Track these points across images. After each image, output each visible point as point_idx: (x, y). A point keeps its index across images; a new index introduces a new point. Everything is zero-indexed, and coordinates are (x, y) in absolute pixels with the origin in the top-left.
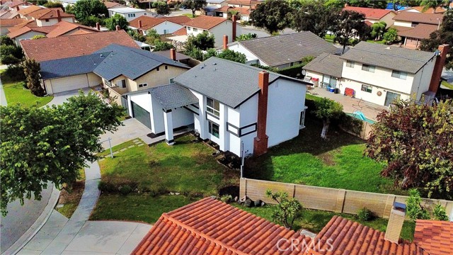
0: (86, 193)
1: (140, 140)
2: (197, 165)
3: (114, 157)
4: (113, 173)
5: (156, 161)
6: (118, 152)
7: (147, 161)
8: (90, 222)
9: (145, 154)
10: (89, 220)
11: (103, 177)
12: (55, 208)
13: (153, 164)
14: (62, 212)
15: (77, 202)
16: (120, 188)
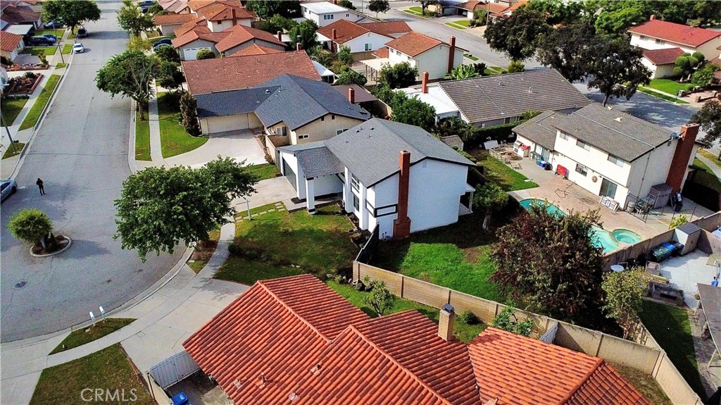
0: (216, 253)
1: (283, 204)
2: (329, 241)
3: (251, 220)
4: (246, 236)
5: (290, 230)
6: (257, 215)
7: (282, 229)
8: (214, 280)
9: (282, 221)
10: (213, 278)
11: (236, 239)
12: (186, 263)
13: (286, 233)
14: (192, 267)
15: (206, 260)
16: (248, 252)
